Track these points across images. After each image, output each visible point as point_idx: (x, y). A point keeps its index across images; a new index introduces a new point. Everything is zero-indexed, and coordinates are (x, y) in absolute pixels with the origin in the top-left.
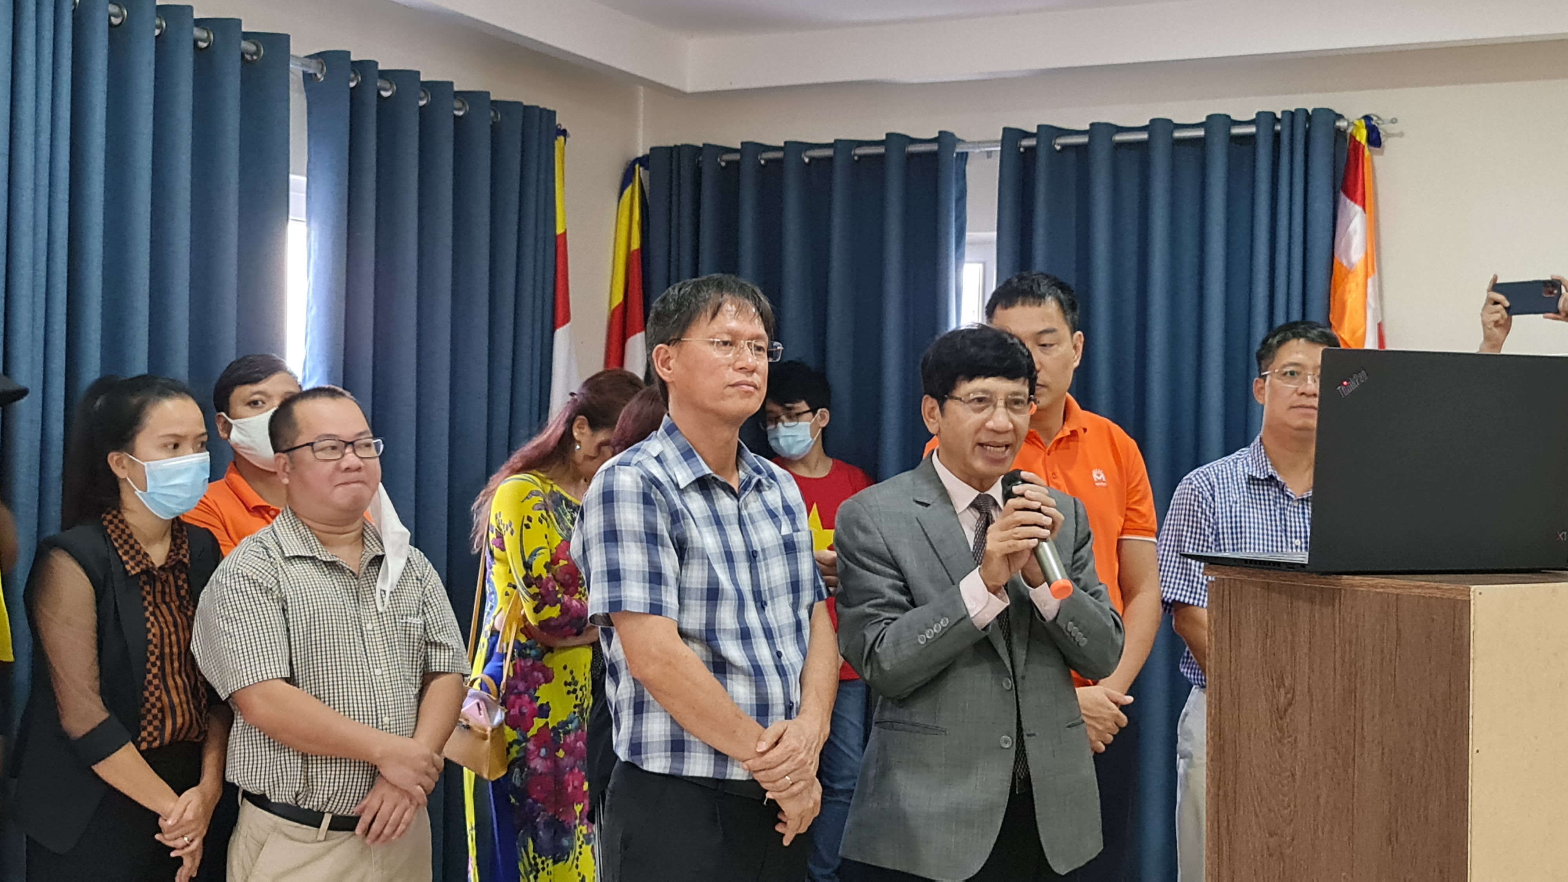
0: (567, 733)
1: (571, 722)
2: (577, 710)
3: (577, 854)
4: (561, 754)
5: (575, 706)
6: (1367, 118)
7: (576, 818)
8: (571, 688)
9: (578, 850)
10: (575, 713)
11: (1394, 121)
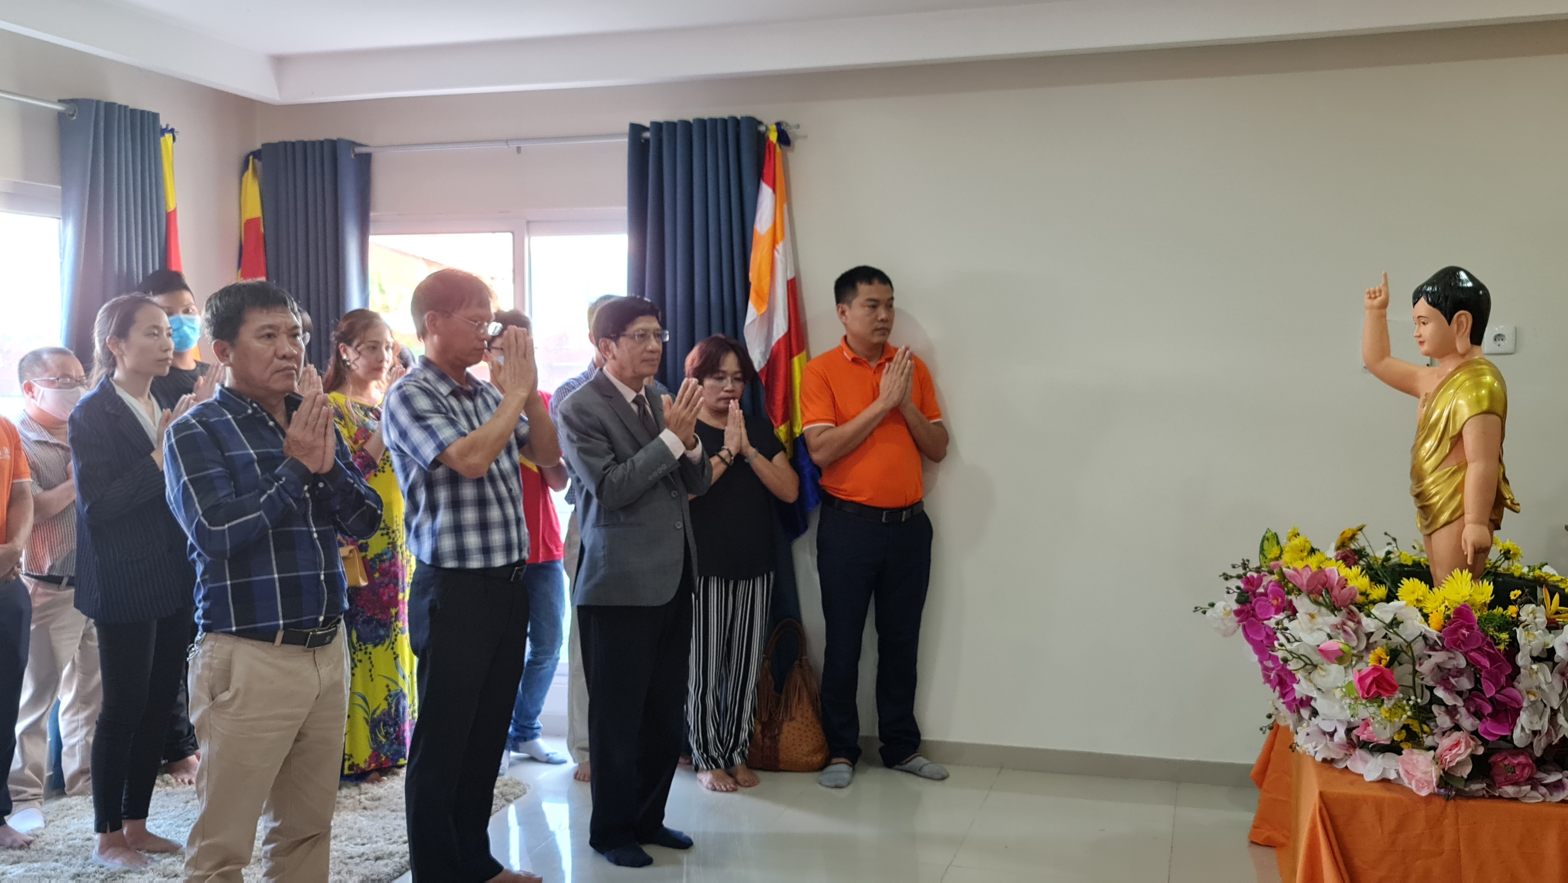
0: (382, 561)
1: (386, 554)
2: (390, 546)
3: (393, 640)
4: (377, 575)
5: (389, 544)
6: (778, 125)
7: (392, 617)
8: (385, 532)
9: (393, 637)
10: (388, 548)
11: (798, 126)
